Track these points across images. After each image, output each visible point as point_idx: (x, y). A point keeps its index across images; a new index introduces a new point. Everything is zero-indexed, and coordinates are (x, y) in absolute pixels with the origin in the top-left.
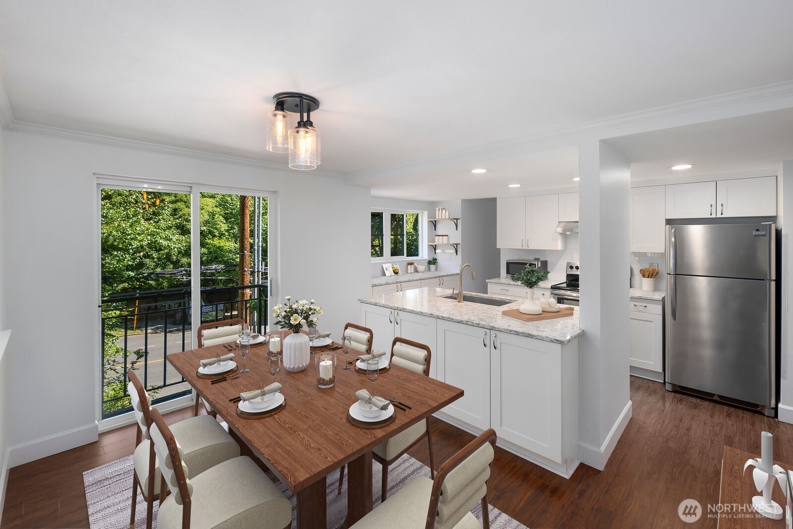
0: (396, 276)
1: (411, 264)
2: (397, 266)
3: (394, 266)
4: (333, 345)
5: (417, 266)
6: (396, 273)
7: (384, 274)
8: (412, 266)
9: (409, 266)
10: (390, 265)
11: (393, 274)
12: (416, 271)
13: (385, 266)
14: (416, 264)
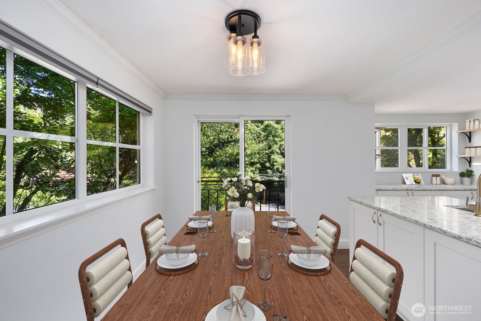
0: (417, 185)
1: (437, 176)
2: (419, 177)
3: (416, 176)
4: (297, 230)
5: (444, 178)
6: (417, 182)
7: (405, 183)
8: (438, 178)
9: (434, 178)
10: (410, 175)
11: (414, 183)
12: (443, 182)
13: (405, 175)
14: (443, 176)
